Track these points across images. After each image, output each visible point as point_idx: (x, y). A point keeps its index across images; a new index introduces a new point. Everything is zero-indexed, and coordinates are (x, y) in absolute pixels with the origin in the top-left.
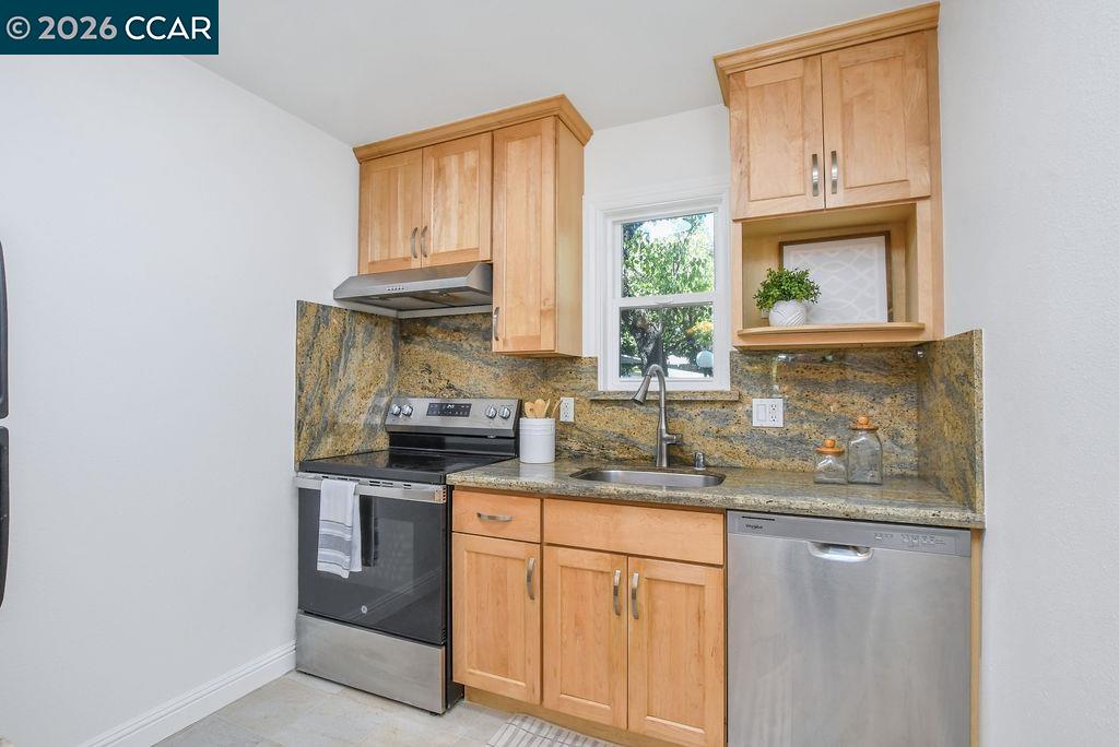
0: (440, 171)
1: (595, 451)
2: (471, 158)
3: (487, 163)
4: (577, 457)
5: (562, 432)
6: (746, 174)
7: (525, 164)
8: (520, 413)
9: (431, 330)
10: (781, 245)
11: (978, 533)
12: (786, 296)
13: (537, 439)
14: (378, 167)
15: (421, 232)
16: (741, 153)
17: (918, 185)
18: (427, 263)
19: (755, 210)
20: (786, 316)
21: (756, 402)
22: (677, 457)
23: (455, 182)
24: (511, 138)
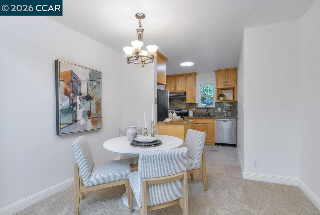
0: (178, 80)
1: (198, 115)
2: (183, 78)
3: (185, 79)
4: (196, 116)
5: (194, 113)
6: (217, 83)
7: (190, 80)
8: (188, 110)
9: (174, 99)
10: (221, 90)
11: (237, 118)
12: (221, 97)
13: (191, 113)
14: (169, 78)
15: (175, 87)
16: (217, 81)
17: (235, 86)
18: (176, 91)
19: (218, 87)
20: (221, 99)
21: (218, 108)
22: (209, 115)
23: (180, 81)
24: (189, 76)
